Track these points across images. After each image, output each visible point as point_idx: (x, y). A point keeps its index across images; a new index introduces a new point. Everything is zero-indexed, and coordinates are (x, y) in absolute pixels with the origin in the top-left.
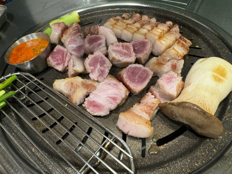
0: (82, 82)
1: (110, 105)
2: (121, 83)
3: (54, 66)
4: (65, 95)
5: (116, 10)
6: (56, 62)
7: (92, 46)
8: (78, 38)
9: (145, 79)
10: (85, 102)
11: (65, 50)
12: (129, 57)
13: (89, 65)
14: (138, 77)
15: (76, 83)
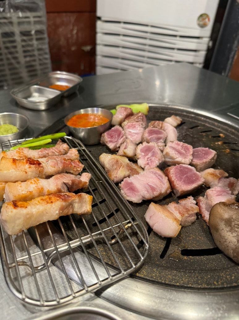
0: (128, 164)
1: (146, 192)
2: (167, 178)
3: (107, 143)
4: (106, 169)
5: (190, 116)
6: (109, 139)
7: (150, 137)
8: (139, 125)
9: (192, 182)
10: (122, 182)
11: (123, 132)
12: (184, 158)
13: (141, 150)
14: (186, 177)
15: (121, 162)
